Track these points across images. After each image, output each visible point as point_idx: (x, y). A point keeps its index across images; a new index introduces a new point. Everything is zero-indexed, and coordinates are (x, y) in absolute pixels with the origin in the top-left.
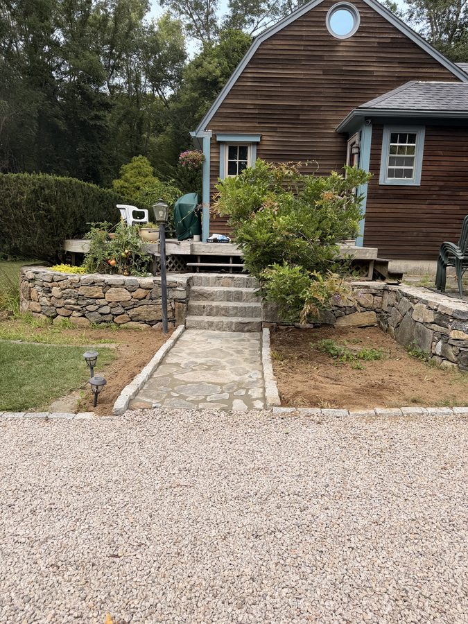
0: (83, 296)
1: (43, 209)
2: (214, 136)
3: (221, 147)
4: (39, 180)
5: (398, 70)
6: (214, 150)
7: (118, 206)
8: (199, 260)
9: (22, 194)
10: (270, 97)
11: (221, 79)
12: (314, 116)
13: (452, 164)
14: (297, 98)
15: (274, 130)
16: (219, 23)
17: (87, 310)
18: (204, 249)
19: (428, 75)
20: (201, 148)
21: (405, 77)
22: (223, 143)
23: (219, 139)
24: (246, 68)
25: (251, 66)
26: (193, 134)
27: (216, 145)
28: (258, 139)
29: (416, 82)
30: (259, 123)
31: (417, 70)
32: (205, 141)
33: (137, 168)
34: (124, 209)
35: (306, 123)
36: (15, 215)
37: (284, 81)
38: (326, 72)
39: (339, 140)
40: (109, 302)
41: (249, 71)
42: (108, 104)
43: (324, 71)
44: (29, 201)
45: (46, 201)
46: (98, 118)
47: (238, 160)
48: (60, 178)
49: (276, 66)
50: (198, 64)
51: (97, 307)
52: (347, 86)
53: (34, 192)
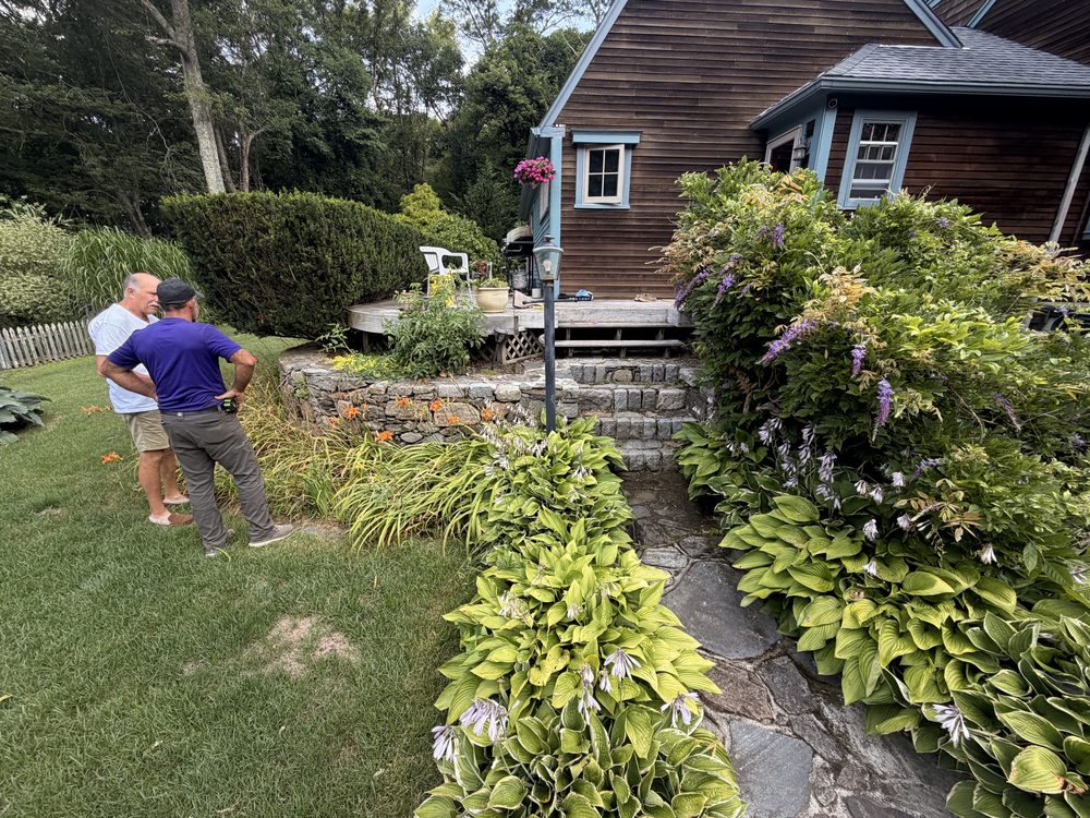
0: (393, 417)
1: (309, 259)
2: (569, 136)
3: (579, 152)
4: (294, 203)
5: (851, 25)
6: (569, 158)
7: (422, 249)
8: (568, 336)
9: (265, 231)
10: (655, 69)
11: (511, 88)
12: (718, 101)
13: (947, 174)
14: (697, 71)
15: (659, 124)
16: (503, 20)
17: (402, 441)
18: (572, 317)
19: (893, 35)
20: (547, 153)
21: (858, 37)
22: (583, 146)
23: (577, 138)
24: (620, 17)
25: (627, 15)
26: (535, 131)
27: (571, 148)
28: (635, 139)
29: (878, 45)
30: (637, 113)
31: (879, 26)
32: (553, 143)
33: (420, 199)
34: (435, 253)
35: (708, 114)
36: (258, 269)
37: (678, 43)
38: (743, 28)
39: (755, 141)
40: (442, 428)
41: (624, 23)
42: (376, 120)
43: (740, 25)
44: (281, 243)
45: (311, 242)
46: (366, 137)
47: (603, 173)
48: (332, 200)
49: (666, 15)
50: (482, 68)
51: (420, 436)
52: (773, 52)
53: (289, 225)
